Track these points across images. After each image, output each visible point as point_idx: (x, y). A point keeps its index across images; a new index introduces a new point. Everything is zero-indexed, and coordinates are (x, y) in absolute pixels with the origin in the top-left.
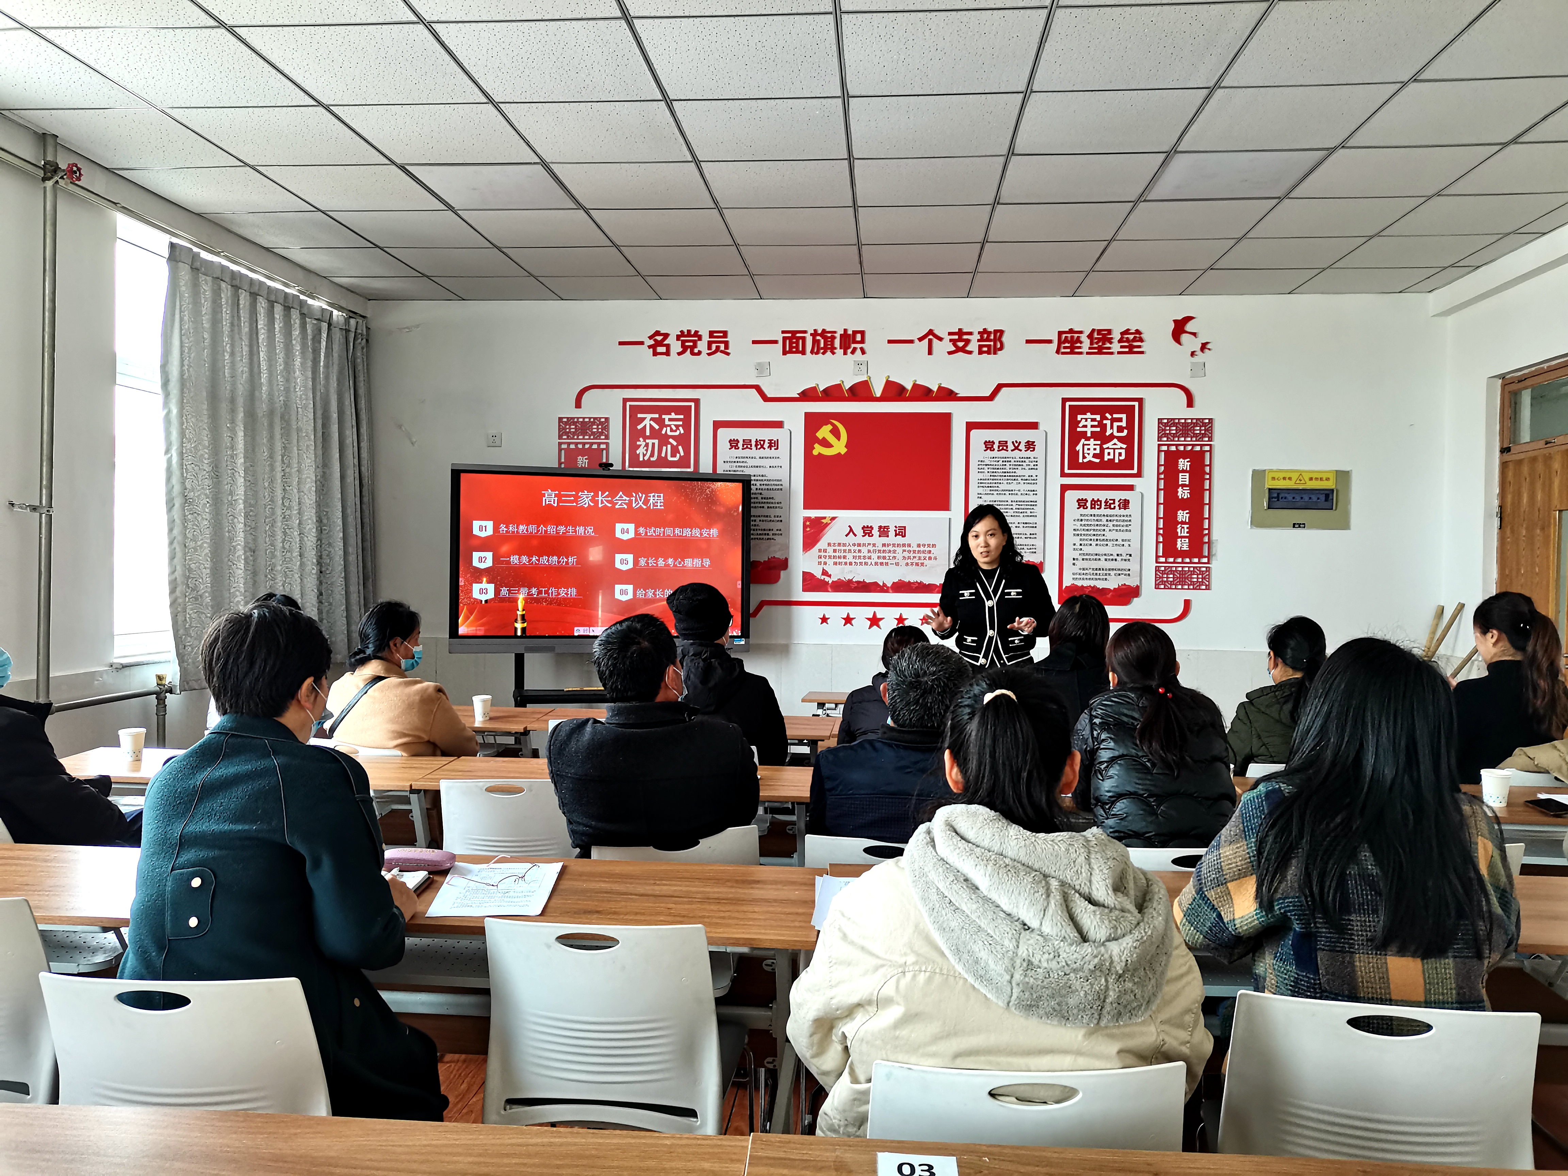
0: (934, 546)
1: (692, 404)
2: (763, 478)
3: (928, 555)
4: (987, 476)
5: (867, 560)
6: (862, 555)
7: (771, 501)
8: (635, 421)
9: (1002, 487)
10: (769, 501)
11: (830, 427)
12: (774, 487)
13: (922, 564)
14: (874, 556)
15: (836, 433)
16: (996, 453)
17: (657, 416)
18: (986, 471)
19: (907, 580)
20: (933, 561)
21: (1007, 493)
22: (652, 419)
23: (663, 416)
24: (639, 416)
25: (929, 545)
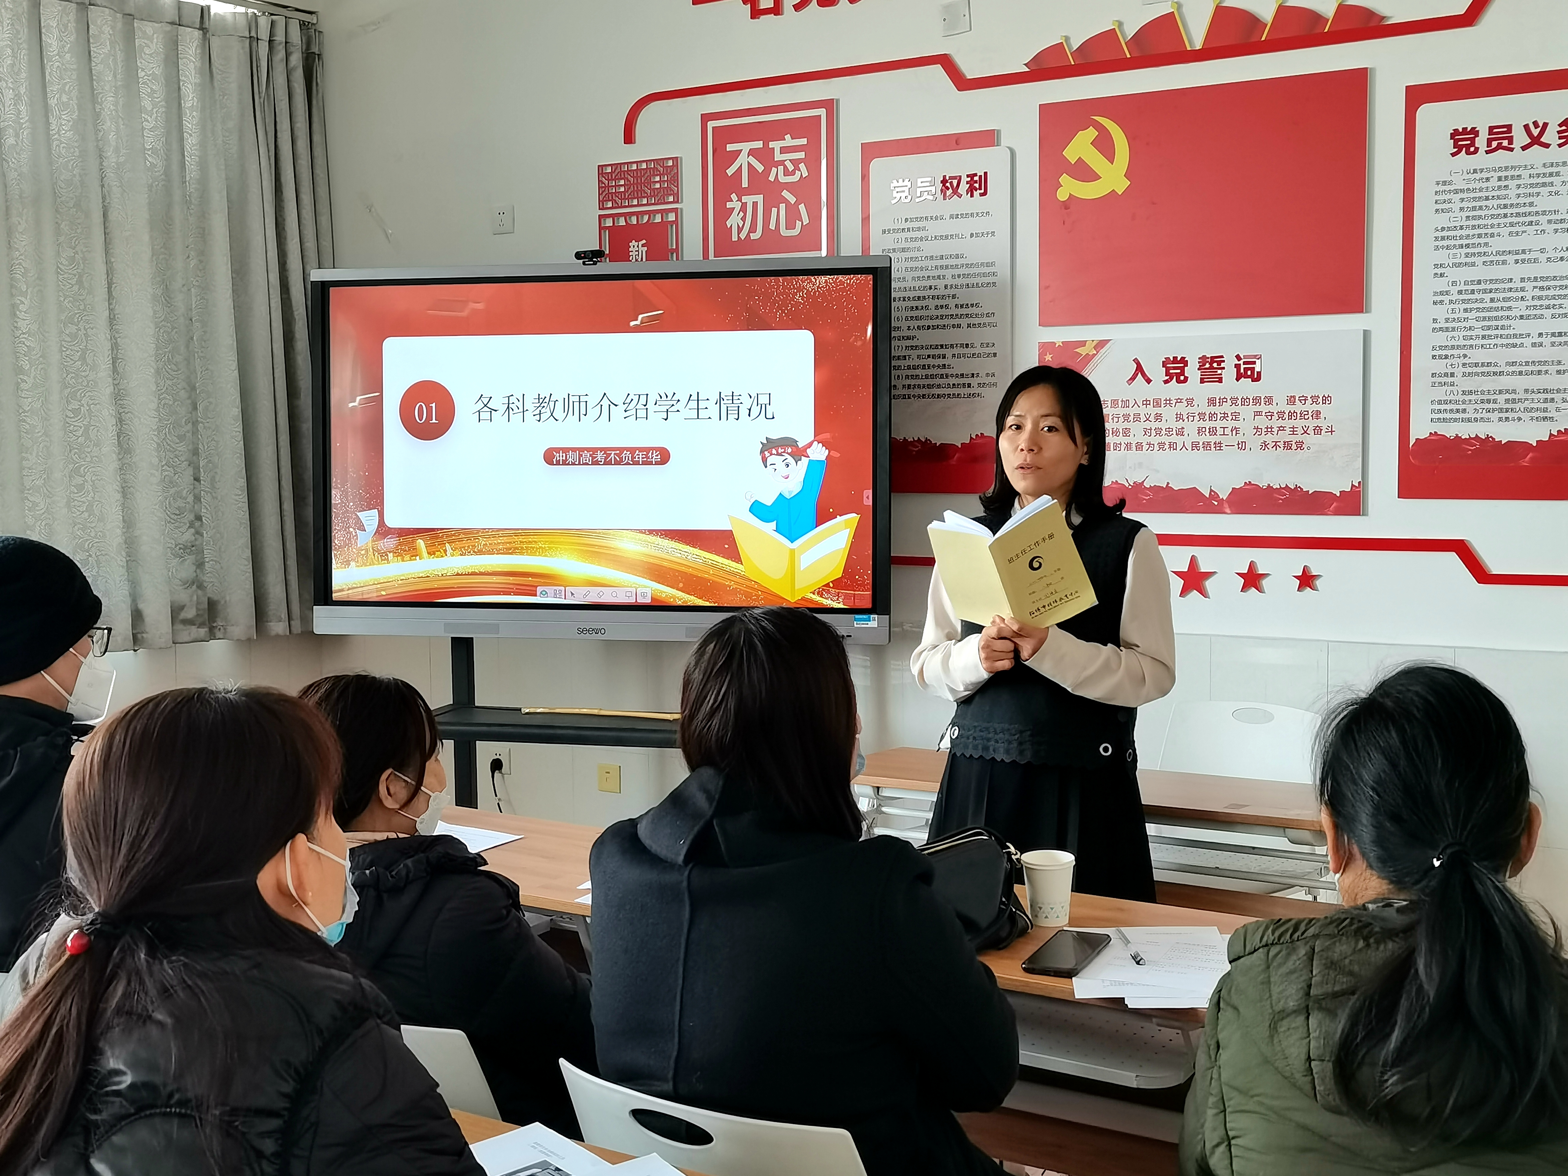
0: (1326, 399)
1: (822, 112)
2: (959, 262)
3: (1312, 423)
4: (1457, 218)
5: (1174, 438)
6: (1163, 425)
7: (974, 310)
8: (724, 159)
9: (1497, 244)
10: (970, 311)
11: (1091, 133)
12: (980, 280)
13: (1300, 445)
14: (1191, 428)
15: (1105, 145)
16: (1481, 159)
17: (759, 144)
18: (1456, 207)
19: (1263, 484)
20: (1324, 437)
21: (1511, 258)
22: (751, 152)
23: (772, 145)
24: (730, 147)
25: (1315, 399)
